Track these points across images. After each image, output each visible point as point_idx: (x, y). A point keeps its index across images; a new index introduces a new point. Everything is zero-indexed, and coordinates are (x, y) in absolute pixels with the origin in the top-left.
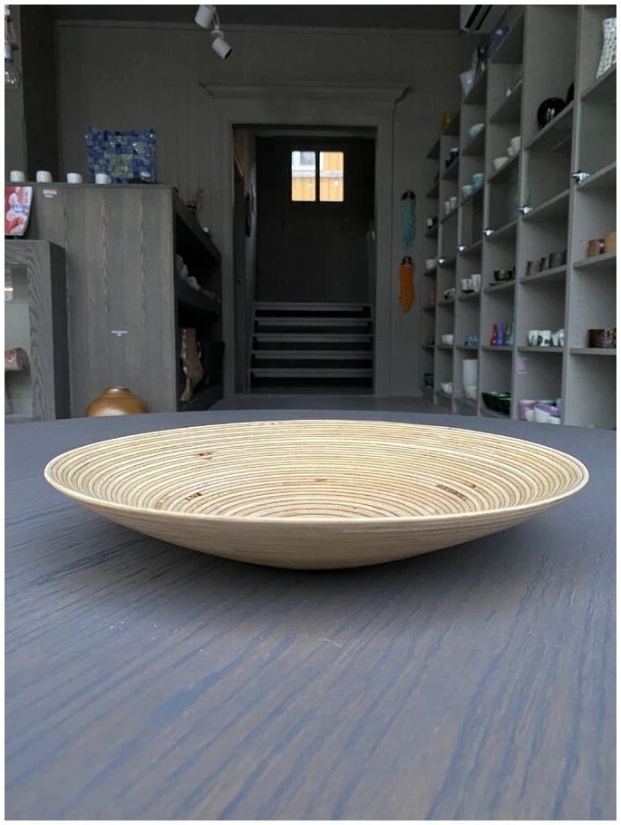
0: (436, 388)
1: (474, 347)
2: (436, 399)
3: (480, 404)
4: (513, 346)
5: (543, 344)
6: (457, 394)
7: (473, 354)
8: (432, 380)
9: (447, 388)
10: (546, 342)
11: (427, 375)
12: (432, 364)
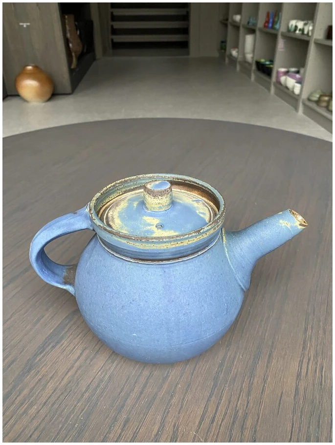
0: (227, 53)
1: (253, 28)
2: (227, 60)
3: (254, 67)
4: (278, 30)
5: (297, 32)
6: (240, 58)
7: (252, 31)
8: (225, 46)
9: (234, 53)
10: (300, 30)
11: (222, 42)
12: (226, 36)
